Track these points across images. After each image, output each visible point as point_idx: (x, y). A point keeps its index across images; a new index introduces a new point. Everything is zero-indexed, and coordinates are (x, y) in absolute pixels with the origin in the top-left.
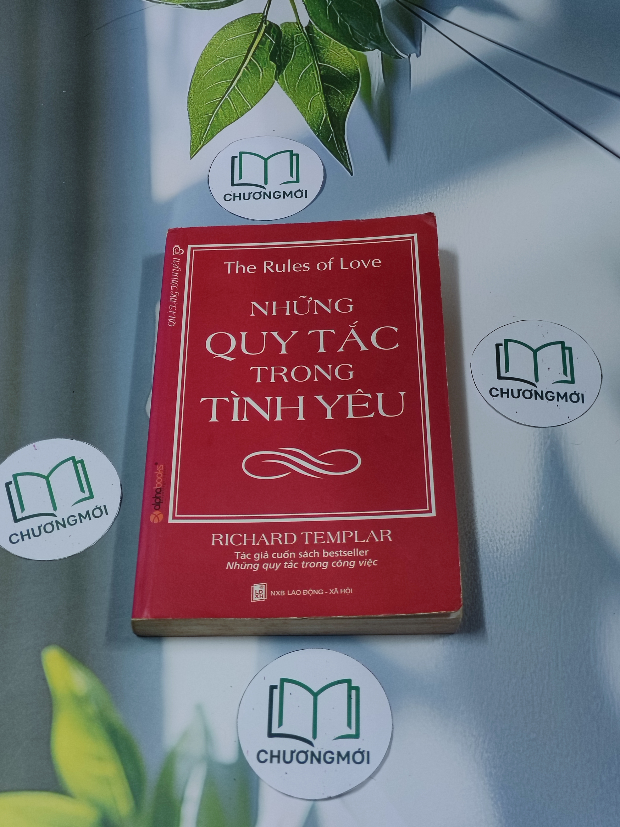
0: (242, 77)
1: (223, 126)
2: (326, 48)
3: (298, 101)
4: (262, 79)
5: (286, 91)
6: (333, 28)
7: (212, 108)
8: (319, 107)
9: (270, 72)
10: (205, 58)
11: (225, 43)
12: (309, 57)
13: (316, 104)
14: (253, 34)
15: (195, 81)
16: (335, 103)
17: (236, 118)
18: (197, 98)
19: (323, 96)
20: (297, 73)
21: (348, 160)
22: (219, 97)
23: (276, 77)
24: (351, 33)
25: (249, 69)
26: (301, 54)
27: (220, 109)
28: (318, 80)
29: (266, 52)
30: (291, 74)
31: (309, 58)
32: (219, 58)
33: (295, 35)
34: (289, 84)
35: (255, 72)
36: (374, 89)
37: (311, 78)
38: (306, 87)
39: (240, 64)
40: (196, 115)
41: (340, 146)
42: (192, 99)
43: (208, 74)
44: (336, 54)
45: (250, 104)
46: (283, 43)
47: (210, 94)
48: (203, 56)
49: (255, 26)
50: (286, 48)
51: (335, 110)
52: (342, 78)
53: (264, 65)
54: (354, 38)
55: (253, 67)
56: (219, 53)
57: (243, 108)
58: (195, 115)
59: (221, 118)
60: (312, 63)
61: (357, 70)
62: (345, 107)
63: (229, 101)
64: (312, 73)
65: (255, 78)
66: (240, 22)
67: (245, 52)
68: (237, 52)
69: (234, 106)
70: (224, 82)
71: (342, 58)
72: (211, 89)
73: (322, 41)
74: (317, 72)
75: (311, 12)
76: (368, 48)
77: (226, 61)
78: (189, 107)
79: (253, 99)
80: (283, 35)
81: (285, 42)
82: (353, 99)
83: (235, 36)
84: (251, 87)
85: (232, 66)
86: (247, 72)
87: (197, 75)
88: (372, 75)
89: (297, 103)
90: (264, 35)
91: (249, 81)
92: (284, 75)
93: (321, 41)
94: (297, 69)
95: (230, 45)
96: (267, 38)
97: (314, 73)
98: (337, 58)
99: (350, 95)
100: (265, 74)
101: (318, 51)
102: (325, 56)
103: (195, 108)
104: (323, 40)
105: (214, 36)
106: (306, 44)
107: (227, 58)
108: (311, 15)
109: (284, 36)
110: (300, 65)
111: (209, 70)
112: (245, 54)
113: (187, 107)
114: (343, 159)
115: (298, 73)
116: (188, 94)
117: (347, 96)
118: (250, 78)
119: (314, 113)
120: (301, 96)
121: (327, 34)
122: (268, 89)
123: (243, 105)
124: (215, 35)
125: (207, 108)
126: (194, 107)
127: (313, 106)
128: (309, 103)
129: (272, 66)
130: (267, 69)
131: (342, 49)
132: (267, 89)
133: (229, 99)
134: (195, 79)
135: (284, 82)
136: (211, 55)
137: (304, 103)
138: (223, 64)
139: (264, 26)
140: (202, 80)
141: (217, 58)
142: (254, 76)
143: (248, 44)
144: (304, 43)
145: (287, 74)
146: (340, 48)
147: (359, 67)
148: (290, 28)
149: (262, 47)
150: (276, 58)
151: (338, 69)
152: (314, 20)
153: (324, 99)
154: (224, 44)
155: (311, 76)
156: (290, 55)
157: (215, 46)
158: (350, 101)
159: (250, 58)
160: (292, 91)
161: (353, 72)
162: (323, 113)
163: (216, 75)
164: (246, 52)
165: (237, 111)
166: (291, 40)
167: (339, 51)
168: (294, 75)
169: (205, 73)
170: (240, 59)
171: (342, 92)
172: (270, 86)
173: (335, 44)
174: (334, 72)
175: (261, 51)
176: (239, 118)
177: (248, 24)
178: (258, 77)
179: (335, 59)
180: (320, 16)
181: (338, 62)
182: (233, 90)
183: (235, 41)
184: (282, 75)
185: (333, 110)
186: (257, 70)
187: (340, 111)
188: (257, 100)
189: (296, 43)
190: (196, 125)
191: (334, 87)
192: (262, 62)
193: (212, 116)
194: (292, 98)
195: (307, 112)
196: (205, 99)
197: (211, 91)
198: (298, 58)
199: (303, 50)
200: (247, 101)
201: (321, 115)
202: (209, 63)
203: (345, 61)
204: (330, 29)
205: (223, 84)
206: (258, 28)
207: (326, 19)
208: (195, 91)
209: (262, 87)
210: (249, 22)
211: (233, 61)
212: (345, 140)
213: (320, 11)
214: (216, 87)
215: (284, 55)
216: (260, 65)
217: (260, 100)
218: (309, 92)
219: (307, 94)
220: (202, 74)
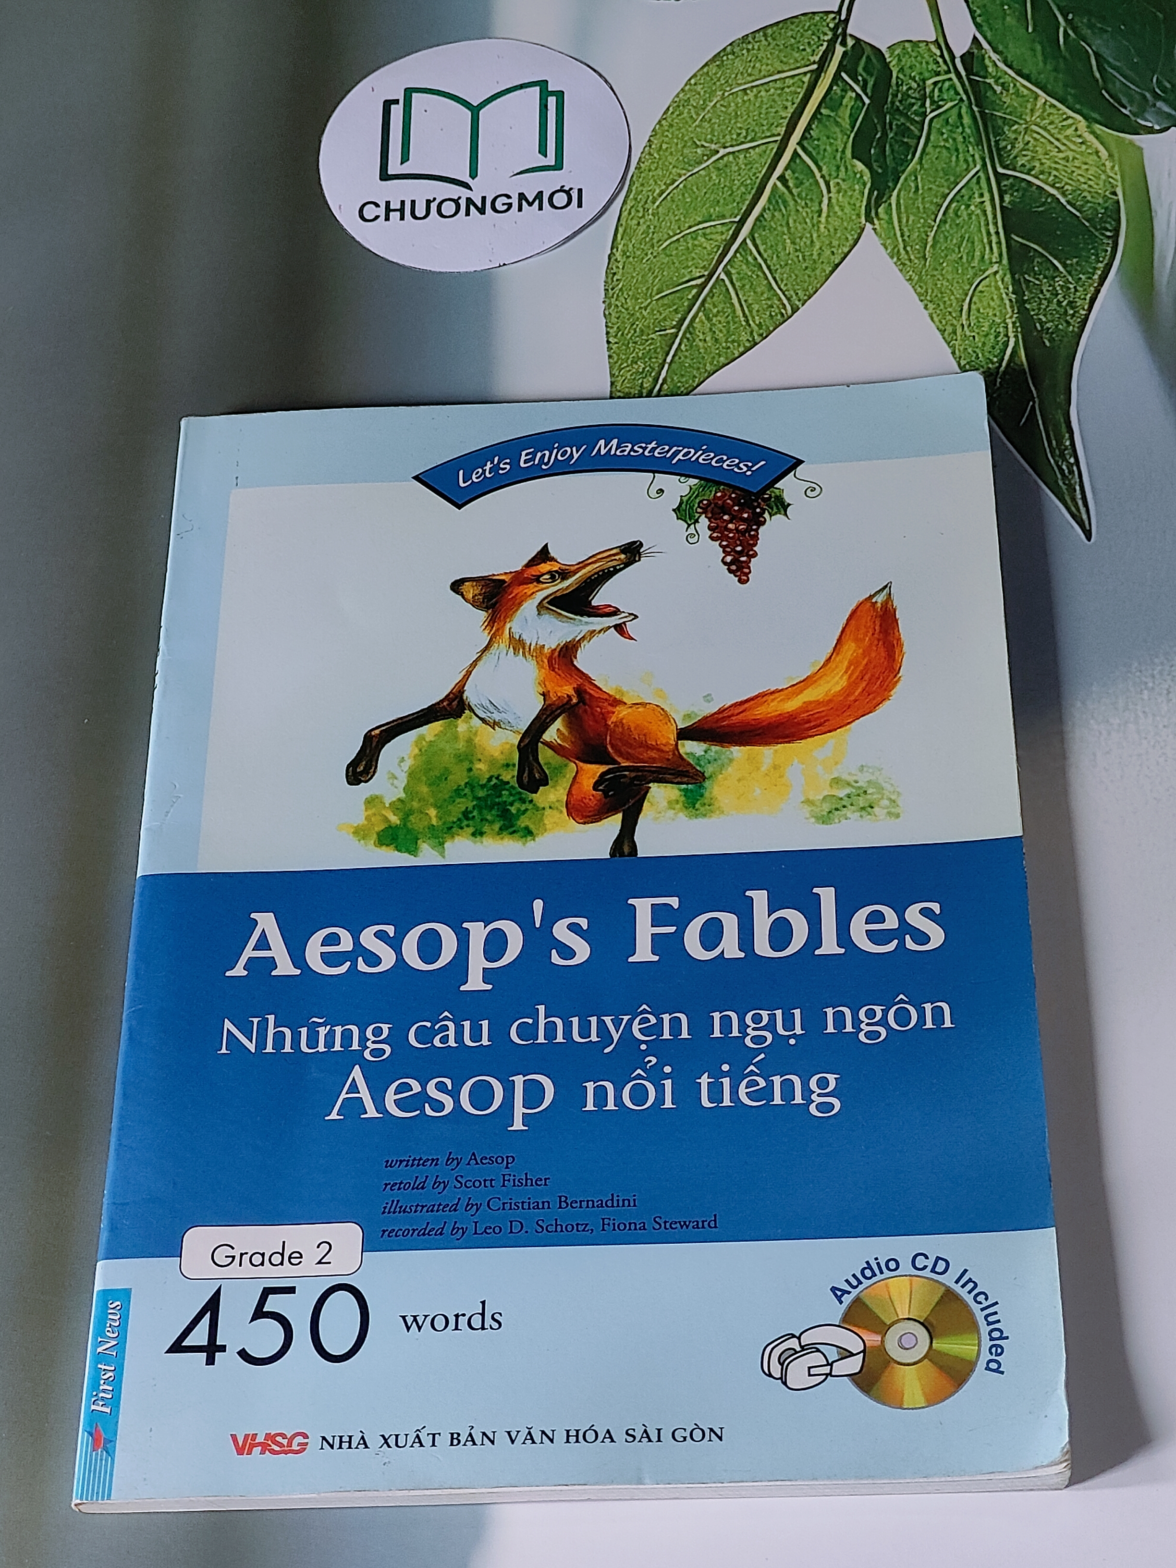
0: (769, 209)
1: (706, 370)
2: (1022, 122)
3: (933, 292)
4: (828, 216)
5: (899, 259)
6: (1046, 58)
7: (676, 311)
8: (995, 315)
9: (851, 196)
10: (661, 147)
11: (722, 102)
12: (971, 148)
13: (985, 304)
14: (805, 73)
15: (629, 221)
16: (1045, 302)
17: (748, 345)
18: (633, 277)
19: (1008, 278)
21: (1078, 488)
22: (698, 275)
23: (871, 211)
24: (1097, 75)
25: (791, 184)
26: (946, 140)
27: (701, 314)
28: (996, 224)
29: (843, 132)
30: (914, 204)
31: (968, 151)
32: (703, 146)
33: (929, 79)
34: (909, 236)
35: (807, 195)
36: (1163, 258)
37: (974, 217)
38: (959, 248)
39: (763, 167)
40: (629, 332)
41: (1054, 442)
42: (617, 280)
43: (669, 198)
44: (1053, 140)
45: (788, 299)
46: (893, 103)
47: (674, 263)
48: (656, 142)
49: (814, 51)
50: (902, 120)
51: (1042, 327)
52: (1069, 218)
53: (834, 174)
54: (1107, 92)
55: (801, 177)
56: (704, 131)
57: (768, 313)
58: (626, 332)
59: (701, 344)
60: (978, 167)
61: (1115, 194)
62: (1073, 316)
63: (727, 290)
64: (979, 200)
65: (807, 213)
66: (769, 39)
67: (779, 129)
68: (757, 129)
69: (741, 306)
70: (714, 226)
71: (1071, 154)
72: (677, 249)
73: (1011, 99)
74: (992, 199)
75: (978, 12)
76: (1150, 125)
77: (722, 158)
78: (610, 305)
79: (798, 284)
80: (894, 80)
81: (900, 101)
82: (1097, 291)
83: (753, 81)
84: (793, 243)
85: (739, 175)
86: (783, 194)
87: (636, 199)
88: (1159, 213)
89: (928, 298)
90: (837, 77)
91: (788, 224)
92: (894, 206)
93: (1007, 100)
94: (934, 187)
95: (736, 105)
96: (847, 88)
97: (983, 202)
99: (1090, 278)
100: (838, 200)
101: (998, 132)
102: (1017, 146)
103: (627, 309)
104: (1013, 96)
105: (690, 80)
106: (960, 107)
107: (725, 147)
108: (979, 20)
109: (897, 83)
110: (941, 174)
111: (671, 184)
112: (779, 135)
113: (603, 306)
114: (1064, 483)
115: (935, 200)
116: (607, 261)
117: (1080, 278)
118: (793, 213)
119: (978, 333)
120: (942, 275)
121: (1027, 78)
122: (846, 250)
123: (769, 303)
124: (695, 76)
125: (661, 309)
126: (622, 306)
127: (978, 311)
128: (964, 300)
129: (858, 176)
130: (843, 187)
131: (1070, 126)
132: (840, 251)
133: (727, 282)
134: (630, 213)
135: (894, 228)
136: (678, 138)
137: (950, 300)
138: (714, 168)
139: (839, 50)
140: (650, 217)
141: (697, 146)
142: (803, 208)
143: (789, 104)
144: (956, 105)
145: (902, 201)
146: (1064, 123)
147: (1119, 184)
148: (915, 57)
149: (832, 114)
150: (872, 151)
151: (1058, 188)
152: (989, 34)
153: (1011, 289)
154: (718, 105)
155: (973, 212)
156: (912, 142)
157: (692, 111)
158: (1089, 295)
159: (795, 150)
160: (918, 258)
161: (1101, 201)
162: (1007, 335)
163: (692, 202)
164: (782, 130)
165: (751, 322)
166: (917, 95)
167: (1059, 133)
168: (924, 207)
169: (660, 195)
170: (765, 152)
171: (1065, 266)
172: (851, 242)
173: (1049, 110)
174: (1043, 200)
175: (826, 126)
176: (756, 344)
177: (791, 45)
178: (817, 212)
179: (1047, 157)
180: (1004, 19)
181: (1057, 166)
182: (741, 250)
183: (751, 95)
184: (887, 204)
185: (1038, 325)
186: (813, 187)
187: (1060, 329)
188: (810, 288)
189: (931, 104)
190: (627, 362)
191: (1043, 249)
192: (829, 163)
193: (677, 336)
194: (915, 282)
195: (959, 331)
196: (657, 280)
197: (674, 253)
198: (938, 150)
199: (952, 126)
200: (781, 289)
201: (999, 339)
202: (673, 162)
203: (1077, 163)
204: (1035, 63)
205: (711, 233)
206: (821, 58)
207: (1024, 31)
208: (628, 254)
209: (827, 242)
210: (795, 39)
211: (745, 157)
212: (1070, 422)
213: (1006, 7)
214: (691, 242)
215: (895, 140)
216: (824, 172)
217: (819, 286)
218: (966, 265)
219: (960, 271)
220: (651, 198)
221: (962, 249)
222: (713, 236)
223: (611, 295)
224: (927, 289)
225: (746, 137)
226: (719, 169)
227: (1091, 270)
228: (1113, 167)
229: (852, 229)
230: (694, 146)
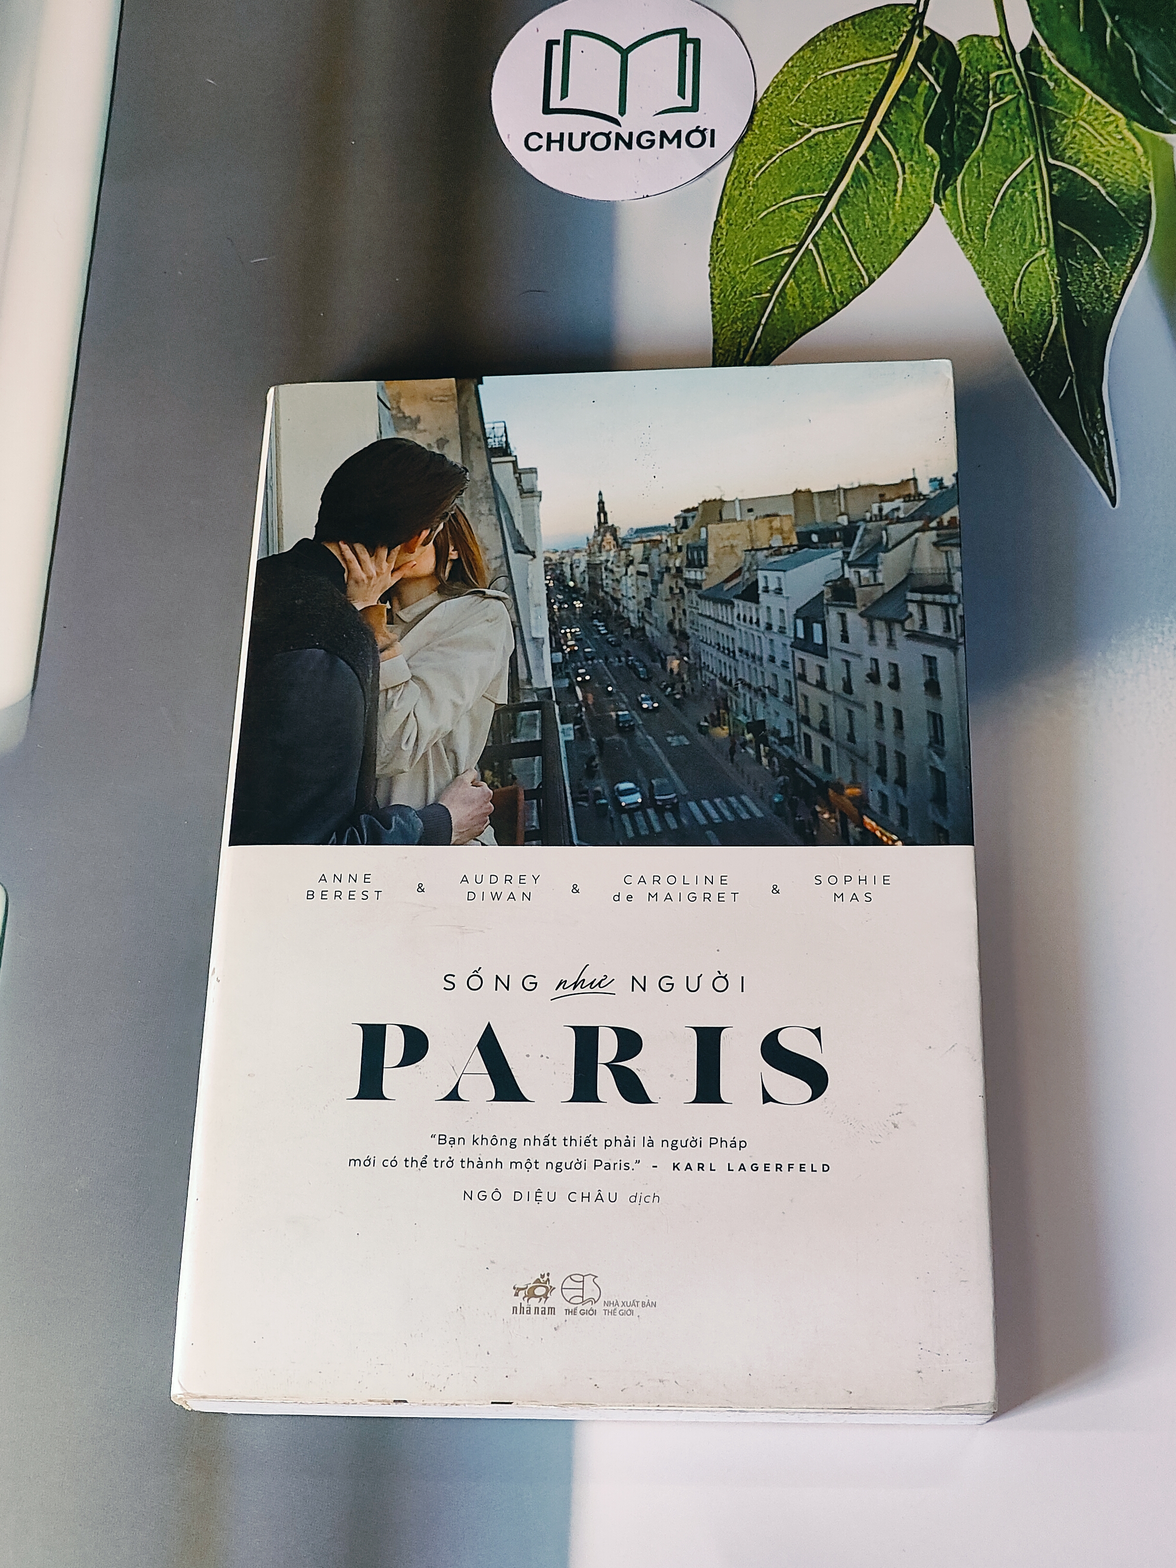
0: (852, 186)
1: (795, 333)
2: (1071, 117)
3: (989, 271)
4: (902, 196)
5: (961, 239)
6: (1093, 59)
7: (771, 277)
8: (1041, 295)
9: (923, 178)
10: (761, 123)
11: (815, 85)
12: (1026, 139)
13: (1033, 284)
14: (886, 62)
15: (733, 191)
16: (1084, 285)
17: (830, 311)
18: (735, 244)
19: (1054, 261)
20: (991, 187)
21: (1106, 458)
22: (790, 244)
23: (939, 193)
24: (1137, 75)
25: (872, 164)
26: (1006, 130)
27: (791, 281)
28: (1045, 210)
29: (918, 118)
30: (976, 188)
31: (1024, 141)
32: (797, 125)
33: (992, 73)
34: (971, 218)
35: (885, 175)
37: (1027, 203)
38: (1013, 231)
39: (848, 148)
40: (730, 294)
41: (1087, 415)
42: (721, 245)
43: (767, 171)
44: (1096, 135)
45: (867, 270)
46: (961, 93)
47: (769, 232)
48: (756, 118)
49: (894, 41)
50: (969, 110)
51: (1081, 308)
52: (1107, 209)
53: (909, 156)
54: (1145, 92)
55: (880, 158)
56: (798, 110)
57: (848, 283)
58: (728, 294)
59: (790, 309)
60: (1032, 157)
61: (1147, 187)
62: (1108, 299)
63: (815, 259)
64: (1031, 187)
65: (884, 192)
66: (857, 27)
67: (863, 112)
68: (844, 111)
69: (826, 273)
70: (805, 199)
71: (1111, 149)
72: (773, 219)
73: (1062, 95)
74: (1043, 188)
75: (1038, 10)
77: (813, 136)
78: (714, 269)
79: (874, 257)
80: (962, 72)
81: (967, 92)
82: (1130, 278)
83: (842, 66)
84: (872, 218)
85: (828, 153)
86: (865, 172)
87: (739, 171)
89: (985, 276)
90: (914, 67)
91: (868, 200)
92: (959, 189)
93: (1058, 95)
94: (994, 174)
95: (827, 88)
96: (922, 77)
97: (1035, 190)
98: (1097, 147)
99: (1123, 265)
100: (911, 181)
101: (1050, 125)
102: (1066, 139)
103: (729, 273)
104: (1064, 92)
105: (788, 62)
106: (1019, 101)
107: (816, 127)
108: (1037, 18)
109: (965, 74)
110: (1000, 162)
111: (770, 158)
112: (862, 118)
113: (709, 269)
114: (1095, 453)
115: (994, 186)
116: (713, 226)
117: (1115, 265)
118: (872, 191)
119: (1027, 311)
120: (998, 255)
121: (1077, 75)
122: (917, 227)
123: (850, 273)
124: (792, 59)
125: (758, 274)
126: (725, 269)
127: (1027, 290)
128: (1015, 281)
129: (929, 159)
130: (916, 169)
131: (1112, 122)
132: (912, 228)
133: (815, 252)
134: (733, 184)
135: (958, 209)
136: (776, 116)
137: (1004, 279)
138: (807, 145)
139: (917, 41)
140: (751, 188)
142: (881, 187)
143: (872, 89)
144: (1015, 98)
145: (966, 185)
146: (1107, 120)
147: (1152, 179)
148: (982, 51)
149: (908, 101)
150: (942, 137)
151: (1099, 180)
152: (1046, 32)
153: (1056, 271)
154: (811, 87)
155: (1026, 198)
156: (976, 131)
158: (1122, 281)
159: (876, 133)
160: (977, 239)
161: (1135, 193)
162: (1051, 315)
163: (786, 175)
164: (865, 113)
165: (834, 291)
166: (982, 87)
167: (1102, 129)
168: (985, 192)
169: (759, 168)
170: (850, 132)
171: (1103, 253)
172: (922, 220)
173: (1094, 106)
174: (1086, 190)
175: (903, 111)
176: (838, 311)
177: (875, 34)
178: (894, 191)
179: (1091, 150)
180: (1060, 19)
181: (1099, 159)
182: (827, 223)
183: (840, 79)
184: (953, 187)
185: (1078, 306)
186: (890, 168)
187: (1096, 311)
188: (885, 261)
189: (994, 96)
190: (728, 322)
191: (1084, 235)
192: (905, 145)
193: (770, 301)
194: (975, 260)
195: (1010, 308)
196: (755, 247)
197: (771, 222)
198: (998, 139)
199: (1011, 117)
200: (860, 261)
201: (1045, 317)
202: (772, 138)
203: (1116, 158)
204: (1085, 62)
205: (803, 206)
206: (900, 48)
207: (1076, 30)
208: (731, 222)
209: (901, 220)
210: (879, 28)
211: (833, 136)
212: (1102, 397)
213: (1062, 7)
214: (784, 213)
215: (962, 128)
216: (900, 155)
217: (892, 259)
218: (1018, 247)
219: (1013, 253)
220: (752, 171)
221: (1016, 232)
222: (804, 210)
223: (715, 259)
224: (985, 267)
225: (834, 118)
226: (810, 147)
227: (1124, 258)
228: (1147, 164)
229: (923, 209)
230: (790, 125)
